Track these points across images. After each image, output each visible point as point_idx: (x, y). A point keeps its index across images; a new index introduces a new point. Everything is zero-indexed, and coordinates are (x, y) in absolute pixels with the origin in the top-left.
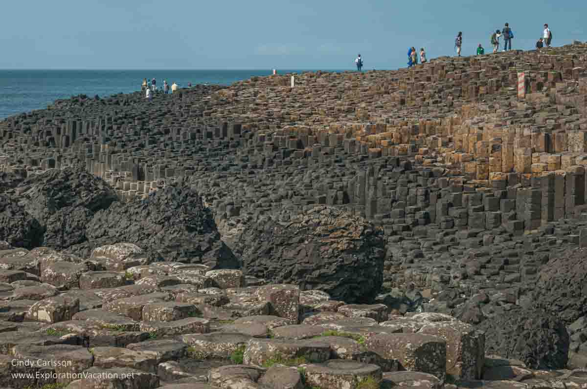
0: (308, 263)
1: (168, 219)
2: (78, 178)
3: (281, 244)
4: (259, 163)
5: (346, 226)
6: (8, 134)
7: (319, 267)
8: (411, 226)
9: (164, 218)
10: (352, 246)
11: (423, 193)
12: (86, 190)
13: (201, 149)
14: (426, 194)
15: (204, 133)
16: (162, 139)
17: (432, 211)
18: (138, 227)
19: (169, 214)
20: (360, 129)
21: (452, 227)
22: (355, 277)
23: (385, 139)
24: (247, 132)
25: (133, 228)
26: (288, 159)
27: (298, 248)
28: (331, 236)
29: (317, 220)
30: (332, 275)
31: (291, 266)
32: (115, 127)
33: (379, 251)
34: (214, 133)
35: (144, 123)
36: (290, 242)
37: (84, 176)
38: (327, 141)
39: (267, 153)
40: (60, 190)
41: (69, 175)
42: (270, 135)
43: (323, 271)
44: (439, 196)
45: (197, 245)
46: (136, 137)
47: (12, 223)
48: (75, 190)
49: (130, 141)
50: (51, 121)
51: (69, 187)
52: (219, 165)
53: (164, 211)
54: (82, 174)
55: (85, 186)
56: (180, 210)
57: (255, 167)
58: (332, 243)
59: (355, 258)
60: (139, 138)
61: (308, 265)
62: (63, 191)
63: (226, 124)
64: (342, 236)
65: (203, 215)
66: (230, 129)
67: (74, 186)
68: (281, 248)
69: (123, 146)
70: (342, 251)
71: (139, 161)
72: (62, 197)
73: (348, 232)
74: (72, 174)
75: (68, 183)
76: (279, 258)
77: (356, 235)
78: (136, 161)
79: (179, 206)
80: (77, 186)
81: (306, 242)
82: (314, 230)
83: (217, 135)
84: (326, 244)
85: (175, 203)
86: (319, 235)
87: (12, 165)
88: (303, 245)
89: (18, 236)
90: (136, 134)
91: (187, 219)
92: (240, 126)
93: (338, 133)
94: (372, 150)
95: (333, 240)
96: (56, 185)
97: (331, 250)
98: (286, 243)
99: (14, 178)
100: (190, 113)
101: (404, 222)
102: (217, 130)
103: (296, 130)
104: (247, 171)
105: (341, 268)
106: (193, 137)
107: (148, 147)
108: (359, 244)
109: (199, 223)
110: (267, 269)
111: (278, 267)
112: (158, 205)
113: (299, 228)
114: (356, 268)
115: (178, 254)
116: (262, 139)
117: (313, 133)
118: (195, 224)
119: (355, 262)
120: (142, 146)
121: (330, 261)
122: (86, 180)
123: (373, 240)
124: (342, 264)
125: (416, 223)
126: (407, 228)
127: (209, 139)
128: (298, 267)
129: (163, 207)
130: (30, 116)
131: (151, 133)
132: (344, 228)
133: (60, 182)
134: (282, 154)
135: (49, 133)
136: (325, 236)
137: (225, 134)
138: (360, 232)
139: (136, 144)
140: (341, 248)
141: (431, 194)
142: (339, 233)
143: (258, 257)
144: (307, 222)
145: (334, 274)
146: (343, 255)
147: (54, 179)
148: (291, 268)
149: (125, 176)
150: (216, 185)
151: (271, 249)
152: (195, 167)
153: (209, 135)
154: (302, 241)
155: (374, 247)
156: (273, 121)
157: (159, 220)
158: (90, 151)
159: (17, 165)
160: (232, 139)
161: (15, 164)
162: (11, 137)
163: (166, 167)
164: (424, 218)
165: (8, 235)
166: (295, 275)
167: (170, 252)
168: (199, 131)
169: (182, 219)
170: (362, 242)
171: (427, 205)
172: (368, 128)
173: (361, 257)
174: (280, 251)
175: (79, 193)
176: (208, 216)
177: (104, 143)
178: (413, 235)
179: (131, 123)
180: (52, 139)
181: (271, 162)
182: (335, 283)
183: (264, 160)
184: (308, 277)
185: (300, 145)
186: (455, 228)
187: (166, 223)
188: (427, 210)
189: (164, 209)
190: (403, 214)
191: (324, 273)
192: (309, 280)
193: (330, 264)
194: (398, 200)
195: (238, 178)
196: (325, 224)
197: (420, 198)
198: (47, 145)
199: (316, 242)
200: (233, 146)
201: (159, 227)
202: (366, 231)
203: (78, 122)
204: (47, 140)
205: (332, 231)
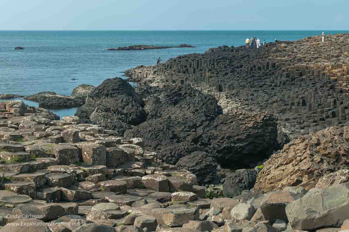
0: (233, 133)
1: (197, 110)
2: (186, 90)
3: (221, 123)
4: (278, 84)
5: (255, 115)
6: (169, 67)
7: (238, 135)
8: (325, 118)
9: (195, 110)
10: (255, 125)
11: (333, 101)
12: (189, 96)
13: (253, 76)
14: (335, 102)
15: (257, 67)
16: (238, 70)
17: (337, 111)
18: (183, 114)
19: (198, 108)
20: (329, 66)
21: (345, 120)
22: (256, 141)
23: (340, 72)
24: (278, 67)
25: (181, 115)
26: (293, 82)
27: (230, 126)
28: (246, 120)
29: (241, 112)
30: (244, 139)
31: (224, 134)
32: (216, 64)
33: (271, 129)
34: (262, 67)
35: (231, 62)
36: (226, 122)
37: (189, 89)
38: (313, 72)
39: (284, 79)
40: (176, 96)
41: (182, 88)
42: (287, 69)
43: (240, 137)
44: (342, 103)
45: (194, 123)
46: (225, 69)
47: (131, 111)
48: (183, 96)
49: (221, 71)
50: (188, 60)
51: (181, 94)
52: (259, 84)
53: (196, 107)
54: (188, 88)
55: (189, 94)
56: (204, 106)
57: (276, 86)
58: (246, 123)
59: (256, 131)
60: (226, 70)
61: (233, 134)
62: (178, 96)
63: (268, 63)
64: (251, 120)
65: (216, 109)
66: (270, 66)
67: (183, 94)
68: (221, 125)
69: (217, 74)
70: (250, 128)
71: (221, 81)
72: (177, 99)
73: (255, 118)
74: (183, 88)
75: (180, 92)
76: (220, 130)
77: (259, 120)
78: (219, 82)
79: (204, 104)
80: (185, 94)
81: (234, 123)
82: (239, 117)
83: (264, 68)
84: (242, 124)
85: (202, 103)
86: (240, 120)
87: (163, 82)
88: (232, 124)
89: (134, 117)
90: (225, 67)
91: (206, 111)
92: (275, 63)
93: (319, 68)
94: (332, 78)
95: (246, 122)
96: (174, 93)
97: (244, 127)
98: (224, 123)
99: (156, 89)
100: (258, 57)
101: (322, 116)
102: (264, 66)
103: (299, 66)
104: (271, 88)
105: (249, 136)
106: (252, 69)
107: (230, 74)
108: (260, 125)
109: (212, 113)
110: (213, 135)
111: (219, 134)
112: (194, 104)
113: (231, 116)
114: (257, 136)
115: (185, 127)
116: (284, 71)
117: (308, 68)
118: (210, 114)
119: (256, 133)
120: (227, 74)
121: (243, 132)
122: (190, 91)
123: (269, 123)
124: (249, 134)
125: (328, 117)
126: (323, 119)
127: (259, 71)
128: (227, 135)
129: (196, 104)
130: (183, 57)
131: (233, 67)
132: (253, 117)
133: (176, 92)
134: (290, 80)
135: (186, 66)
136: (243, 120)
137: (268, 68)
138: (262, 119)
139: (224, 73)
140: (249, 126)
141: (337, 102)
142: (250, 119)
143: (211, 129)
144: (236, 113)
145: (245, 139)
146: (250, 130)
147: (173, 90)
148: (224, 135)
149: (213, 89)
150: (252, 95)
151: (217, 125)
152: (246, 85)
153: (260, 69)
154: (232, 122)
155: (269, 127)
156: (294, 62)
157: (193, 111)
158: (202, 76)
159: (165, 83)
160: (270, 71)
161: (164, 82)
162: (171, 68)
163: (232, 85)
164: (332, 114)
165: (130, 117)
166: (226, 138)
167: (182, 126)
168: (254, 66)
169: (203, 111)
170: (262, 124)
171: (335, 108)
172: (332, 66)
173: (260, 131)
174: (221, 126)
175: (185, 97)
176: (218, 110)
177: (208, 72)
178: (325, 123)
179: (224, 62)
180: (187, 70)
181: (284, 84)
182: (245, 143)
183: (281, 82)
184: (232, 140)
185: (301, 75)
186: (347, 120)
187: (196, 113)
188: (335, 110)
189: (197, 106)
190: (322, 112)
191: (240, 138)
192: (233, 141)
193: (244, 134)
194: (322, 105)
195: (264, 92)
196: (244, 114)
197: (332, 104)
198: (184, 72)
199: (239, 123)
200: (270, 75)
201: (192, 114)
202: (265, 119)
203: (200, 61)
204: (185, 70)
205: (247, 118)
